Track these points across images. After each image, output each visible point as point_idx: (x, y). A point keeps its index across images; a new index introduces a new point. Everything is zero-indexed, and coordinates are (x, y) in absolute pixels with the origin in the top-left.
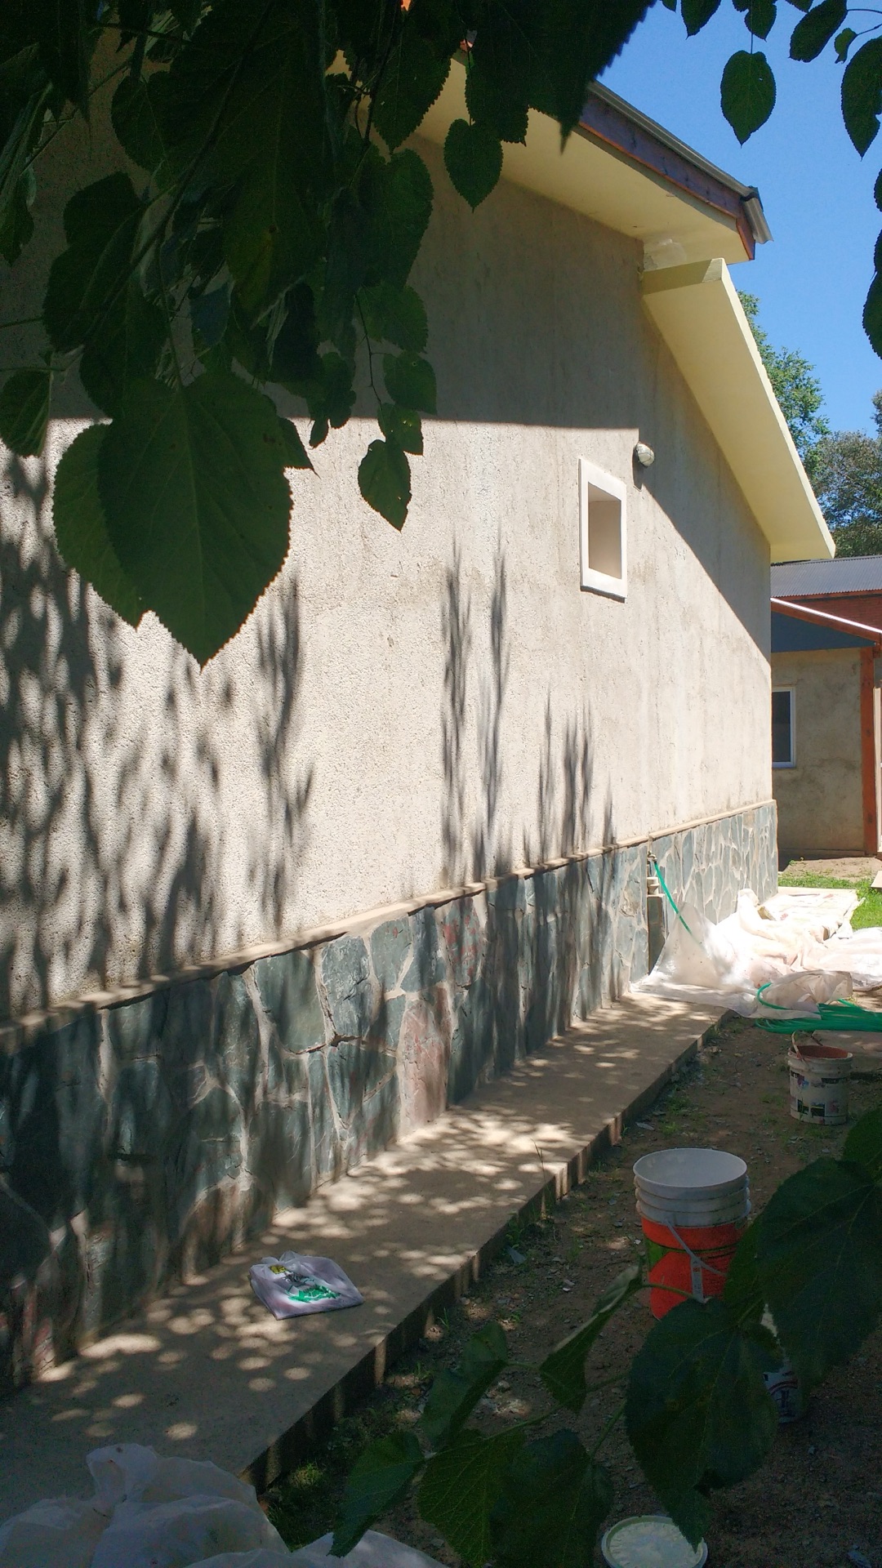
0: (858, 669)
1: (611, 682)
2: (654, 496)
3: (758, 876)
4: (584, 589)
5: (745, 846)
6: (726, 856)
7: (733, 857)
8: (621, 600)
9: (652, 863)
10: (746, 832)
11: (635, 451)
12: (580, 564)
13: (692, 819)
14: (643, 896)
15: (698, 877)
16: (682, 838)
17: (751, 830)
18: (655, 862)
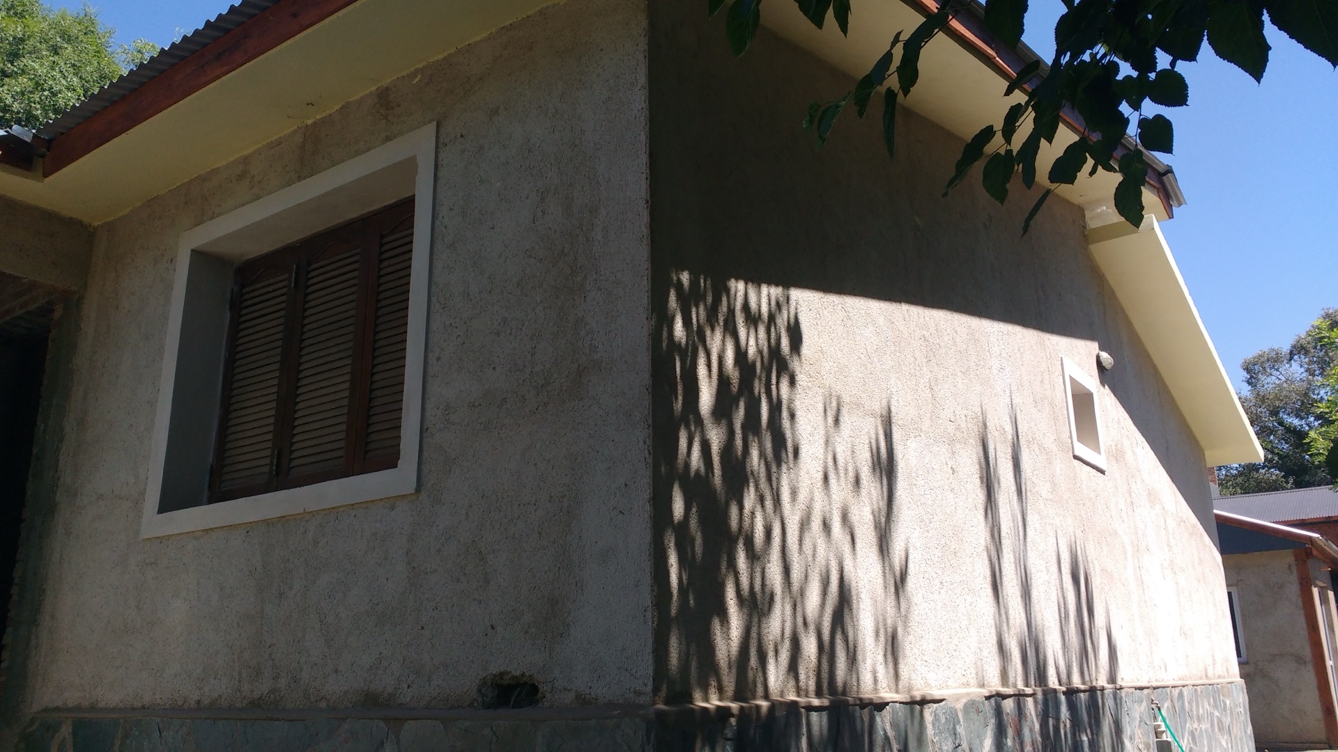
0: (1294, 568)
1: (1103, 538)
2: (1115, 396)
3: (1240, 748)
4: (1076, 457)
5: (1226, 715)
6: (1212, 721)
7: (1218, 723)
8: (1103, 472)
9: (1156, 709)
10: (1225, 704)
11: (1098, 357)
12: (1071, 437)
13: (1180, 679)
14: (1153, 740)
15: (1192, 734)
16: (1176, 692)
17: (1228, 702)
18: (1159, 709)
